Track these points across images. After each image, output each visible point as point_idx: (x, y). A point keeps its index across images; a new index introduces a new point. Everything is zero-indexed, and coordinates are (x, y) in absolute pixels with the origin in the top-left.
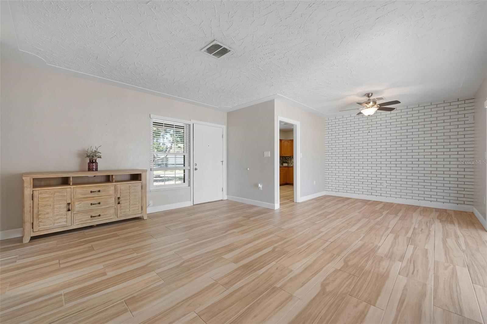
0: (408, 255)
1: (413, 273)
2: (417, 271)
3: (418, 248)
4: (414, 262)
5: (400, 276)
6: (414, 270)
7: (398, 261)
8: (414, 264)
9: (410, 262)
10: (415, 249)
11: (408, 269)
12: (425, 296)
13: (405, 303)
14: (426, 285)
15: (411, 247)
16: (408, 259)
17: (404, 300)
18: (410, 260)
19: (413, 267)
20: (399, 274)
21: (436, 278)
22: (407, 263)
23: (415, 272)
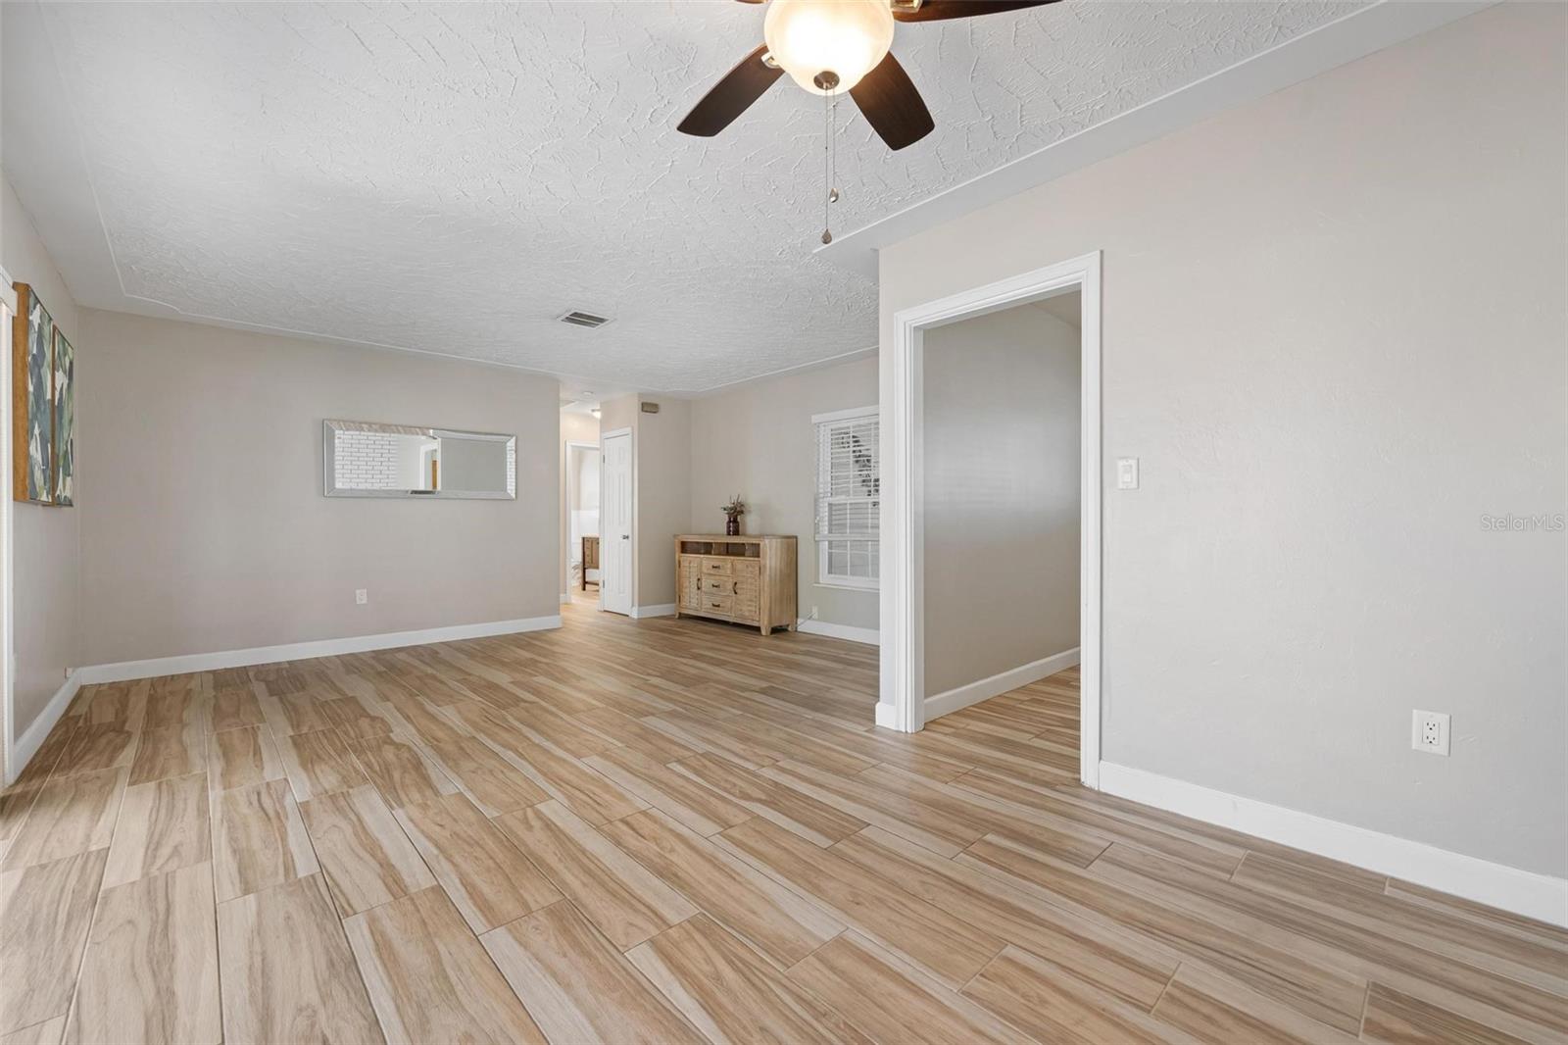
0: (295, 827)
1: (259, 794)
2: (251, 804)
3: (281, 878)
4: (269, 819)
5: (282, 777)
6: (259, 800)
7: (308, 802)
8: (267, 815)
9: (278, 814)
10: (289, 868)
11: (274, 797)
12: (222, 775)
13: (251, 754)
14: (225, 789)
15: (304, 868)
16: (287, 818)
17: (255, 754)
18: (282, 818)
19: (265, 805)
20: (286, 780)
21: (203, 812)
22: (283, 807)
23: (254, 798)
